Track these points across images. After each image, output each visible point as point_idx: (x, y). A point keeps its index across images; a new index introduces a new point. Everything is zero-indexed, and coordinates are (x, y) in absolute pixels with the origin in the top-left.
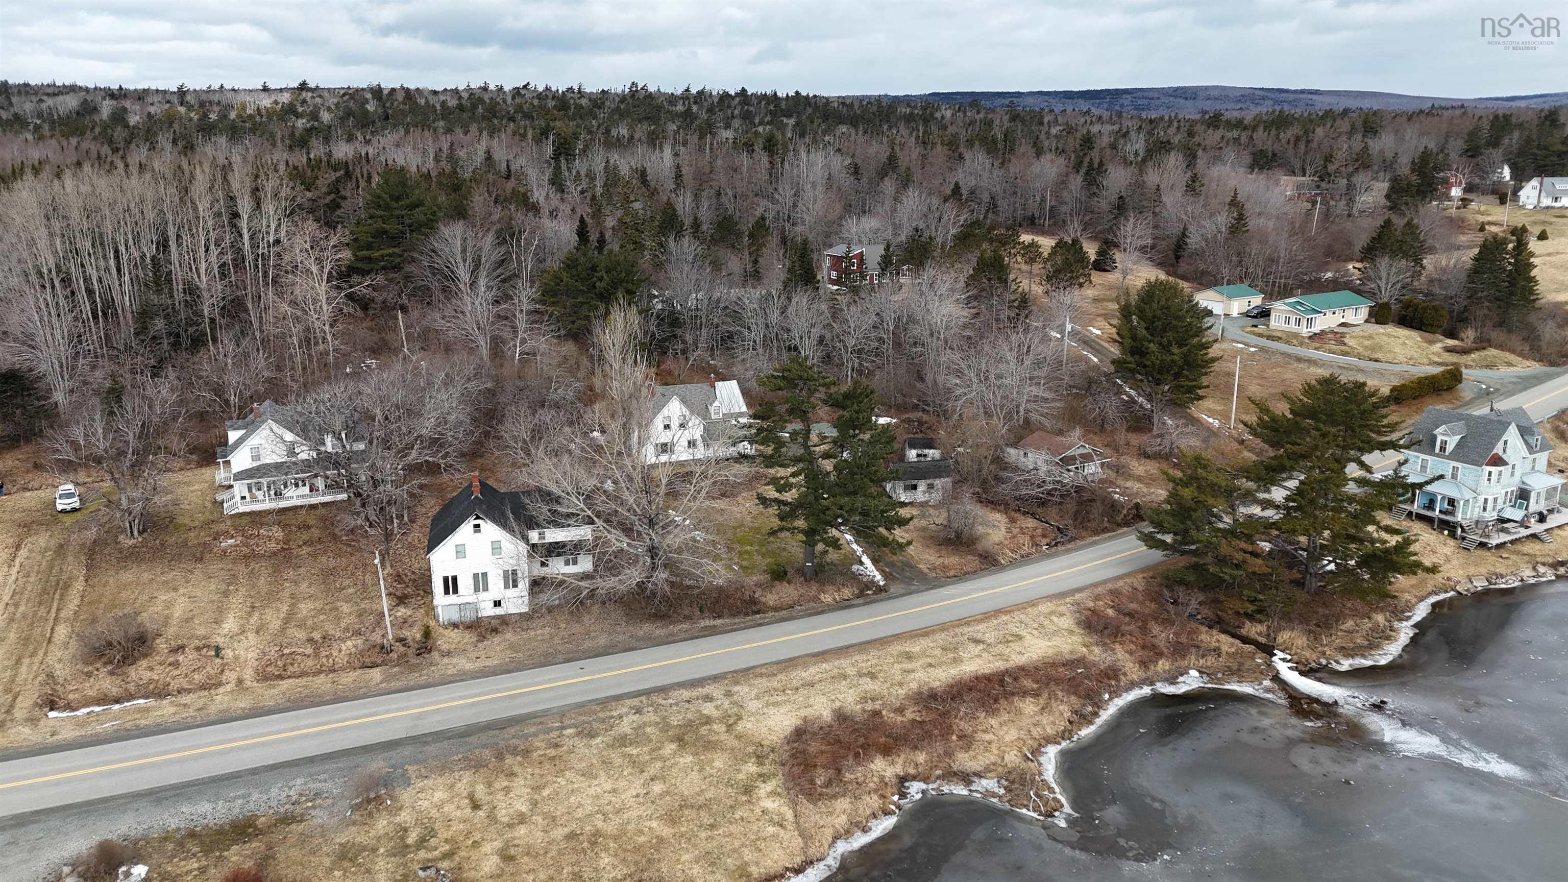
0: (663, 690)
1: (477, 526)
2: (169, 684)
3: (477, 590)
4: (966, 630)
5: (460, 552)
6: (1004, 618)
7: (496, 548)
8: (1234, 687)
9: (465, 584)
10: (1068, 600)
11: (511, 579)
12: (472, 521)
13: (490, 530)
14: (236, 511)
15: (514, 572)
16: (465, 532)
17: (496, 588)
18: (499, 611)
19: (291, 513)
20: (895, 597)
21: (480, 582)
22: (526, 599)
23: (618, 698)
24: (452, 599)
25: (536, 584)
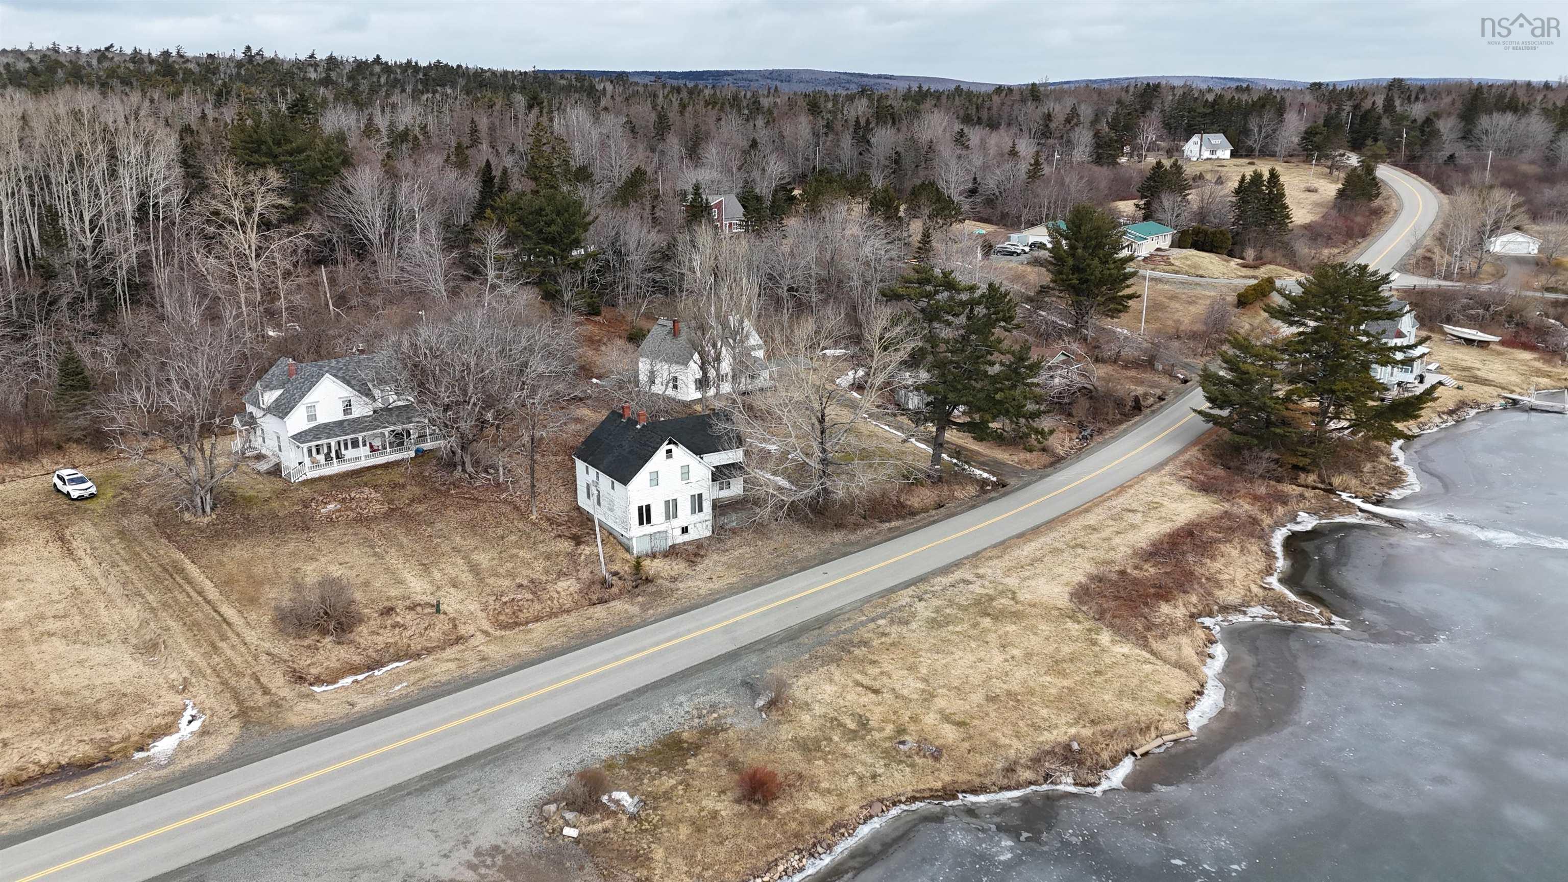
0: (923, 579)
1: (669, 452)
2: (409, 646)
3: (668, 517)
4: (1114, 503)
5: (655, 479)
6: (1132, 491)
7: (686, 472)
8: (1339, 519)
9: (657, 514)
10: (1163, 472)
11: (697, 502)
12: (665, 447)
13: (681, 454)
14: (304, 477)
15: (700, 496)
16: (659, 459)
17: (685, 516)
18: (687, 538)
19: (369, 474)
20: (1018, 489)
21: (671, 509)
22: (709, 523)
23: (893, 590)
24: (647, 529)
25: (720, 508)
